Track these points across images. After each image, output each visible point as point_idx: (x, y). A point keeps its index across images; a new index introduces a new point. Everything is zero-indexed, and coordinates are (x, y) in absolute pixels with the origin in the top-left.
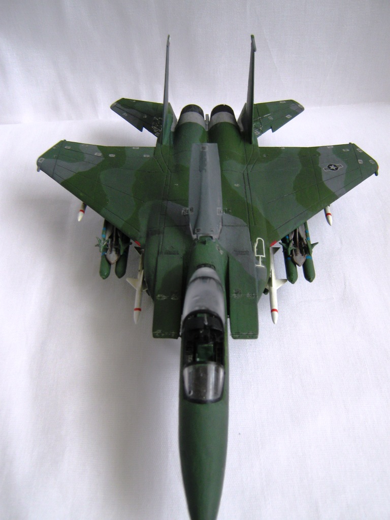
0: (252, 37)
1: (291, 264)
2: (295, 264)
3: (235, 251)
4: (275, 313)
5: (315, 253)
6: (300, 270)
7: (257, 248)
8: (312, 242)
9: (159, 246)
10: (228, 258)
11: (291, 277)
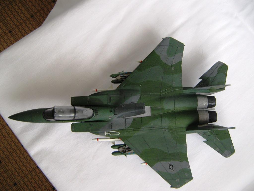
0: (234, 128)
1: (118, 147)
2: (118, 148)
3: (111, 124)
4: (97, 140)
5: (123, 156)
6: (116, 150)
7: (114, 132)
8: (127, 155)
9: (113, 95)
10: (108, 121)
11: (114, 146)
